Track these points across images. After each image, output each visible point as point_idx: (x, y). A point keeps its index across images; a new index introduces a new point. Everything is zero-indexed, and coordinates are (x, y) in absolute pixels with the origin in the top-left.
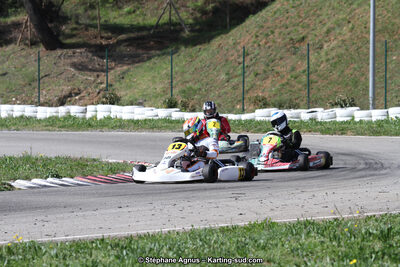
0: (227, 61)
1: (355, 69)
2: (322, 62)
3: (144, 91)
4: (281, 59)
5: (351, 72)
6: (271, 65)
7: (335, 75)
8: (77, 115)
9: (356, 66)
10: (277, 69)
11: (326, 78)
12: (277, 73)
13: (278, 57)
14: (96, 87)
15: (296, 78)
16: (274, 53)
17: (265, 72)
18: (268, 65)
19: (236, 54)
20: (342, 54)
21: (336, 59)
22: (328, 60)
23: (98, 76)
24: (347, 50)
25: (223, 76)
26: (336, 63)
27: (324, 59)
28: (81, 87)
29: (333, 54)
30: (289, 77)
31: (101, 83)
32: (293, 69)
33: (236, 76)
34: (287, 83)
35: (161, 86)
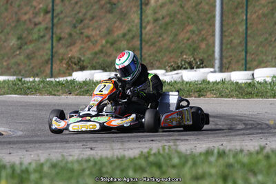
0: (18, 21)
1: (193, 32)
2: (148, 22)
4: (93, 18)
5: (187, 35)
6: (80, 26)
7: (166, 40)
9: (193, 28)
10: (87, 32)
11: (154, 44)
12: (88, 37)
13: (88, 16)
15: (112, 44)
16: (84, 11)
17: (70, 35)
18: (75, 27)
19: (31, 12)
20: (175, 13)
21: (167, 20)
22: (156, 20)
24: (182, 7)
25: (13, 42)
26: (167, 24)
27: (150, 18)
29: (164, 12)
30: (104, 42)
32: (109, 32)
33: (31, 42)
34: (101, 51)
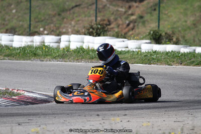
3: (175, 23)
8: (51, 45)
14: (127, 18)
23: (130, 7)
28: (112, 18)
31: (132, 14)
35: (192, 19)
